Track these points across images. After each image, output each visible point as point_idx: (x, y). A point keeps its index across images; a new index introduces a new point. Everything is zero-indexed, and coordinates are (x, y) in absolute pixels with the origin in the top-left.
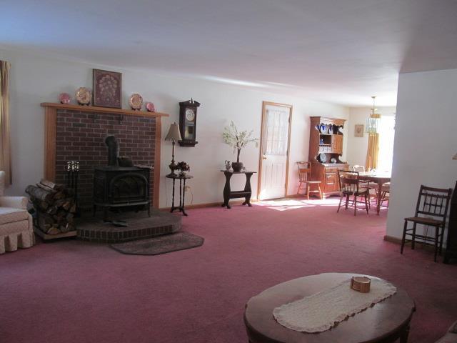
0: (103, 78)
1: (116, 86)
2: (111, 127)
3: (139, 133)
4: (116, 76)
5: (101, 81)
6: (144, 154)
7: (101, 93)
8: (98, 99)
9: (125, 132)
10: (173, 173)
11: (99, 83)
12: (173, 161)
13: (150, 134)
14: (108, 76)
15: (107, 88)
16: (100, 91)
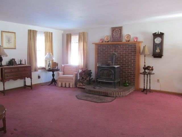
0: (115, 30)
1: (120, 33)
2: (115, 50)
3: (128, 52)
4: (120, 28)
5: (114, 32)
6: (130, 61)
7: (114, 36)
8: (113, 39)
9: (121, 51)
10: (145, 71)
11: (113, 33)
12: (145, 66)
13: (133, 52)
14: (117, 29)
15: (116, 34)
16: (113, 35)
